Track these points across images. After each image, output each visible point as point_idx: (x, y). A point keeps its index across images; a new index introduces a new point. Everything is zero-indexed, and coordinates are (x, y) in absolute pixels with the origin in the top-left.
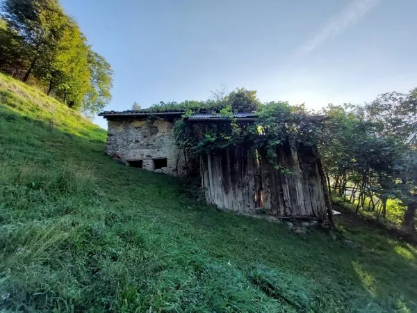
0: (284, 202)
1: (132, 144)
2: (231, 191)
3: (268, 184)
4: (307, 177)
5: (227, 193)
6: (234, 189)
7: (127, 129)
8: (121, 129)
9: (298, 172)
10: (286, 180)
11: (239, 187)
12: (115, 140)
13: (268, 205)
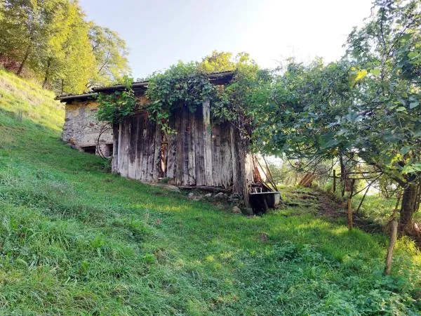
0: (188, 170)
1: (87, 128)
2: (136, 160)
3: (173, 151)
4: (218, 143)
5: (132, 161)
6: (139, 157)
7: (82, 111)
8: (77, 112)
9: (208, 138)
10: (194, 148)
11: (144, 155)
12: (71, 125)
13: (170, 174)
